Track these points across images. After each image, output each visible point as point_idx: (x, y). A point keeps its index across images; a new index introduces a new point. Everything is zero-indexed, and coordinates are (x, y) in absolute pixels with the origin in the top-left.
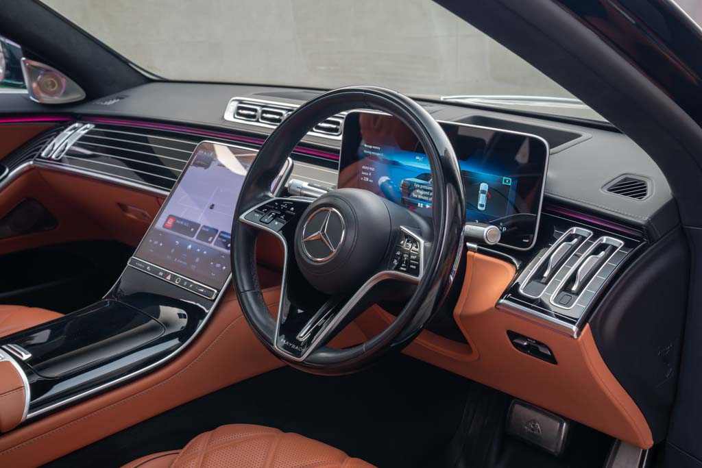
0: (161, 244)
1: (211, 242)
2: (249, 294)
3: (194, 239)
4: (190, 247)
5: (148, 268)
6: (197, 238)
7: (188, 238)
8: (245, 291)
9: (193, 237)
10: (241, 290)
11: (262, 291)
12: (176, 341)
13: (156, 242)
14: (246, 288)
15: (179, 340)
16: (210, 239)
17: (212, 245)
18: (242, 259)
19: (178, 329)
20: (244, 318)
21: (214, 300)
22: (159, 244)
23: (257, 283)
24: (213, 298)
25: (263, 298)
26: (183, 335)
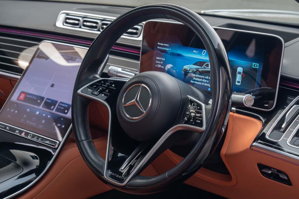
0: (16, 112)
1: (53, 109)
2: (85, 142)
3: (41, 107)
4: (38, 113)
5: (7, 128)
6: (43, 107)
7: (36, 107)
8: (82, 141)
9: (39, 106)
10: (80, 140)
11: (94, 140)
13: (12, 110)
14: (83, 138)
16: (52, 107)
17: (54, 111)
20: (82, 158)
21: (57, 148)
22: (15, 111)
23: (90, 135)
24: (56, 147)
25: (94, 145)
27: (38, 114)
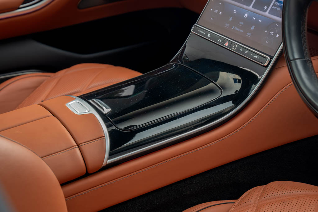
0: (221, 13)
1: (265, 11)
2: (298, 62)
3: (251, 7)
4: (246, 15)
5: (209, 35)
6: (253, 7)
7: (245, 6)
8: (294, 59)
9: (249, 5)
10: (291, 58)
11: (312, 58)
12: (230, 104)
13: (216, 11)
14: (296, 56)
15: (233, 103)
16: (265, 8)
17: (267, 13)
18: (293, 28)
19: (232, 92)
20: (293, 85)
21: (267, 66)
22: (219, 12)
23: (307, 51)
24: (266, 64)
25: (312, 66)
26: (237, 98)
27: (247, 17)
